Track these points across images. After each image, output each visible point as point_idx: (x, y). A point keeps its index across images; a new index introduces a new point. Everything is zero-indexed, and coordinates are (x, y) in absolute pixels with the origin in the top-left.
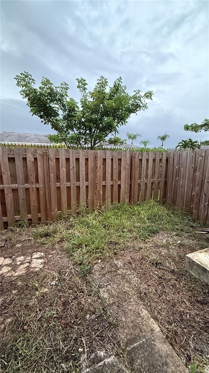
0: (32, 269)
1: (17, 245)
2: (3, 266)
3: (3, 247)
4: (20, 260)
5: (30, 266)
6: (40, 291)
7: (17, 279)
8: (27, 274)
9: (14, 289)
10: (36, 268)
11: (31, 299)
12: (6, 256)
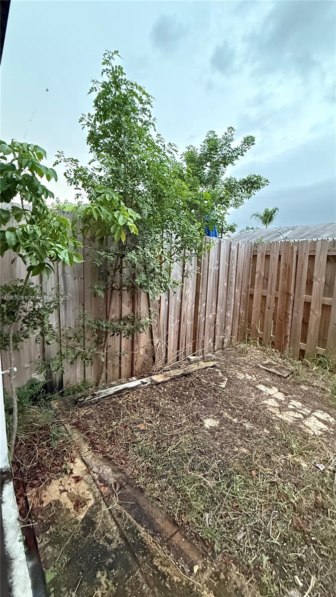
0: (303, 426)
1: (302, 387)
2: (272, 398)
3: (284, 377)
4: (295, 405)
5: (303, 421)
6: (295, 458)
7: (278, 421)
8: (291, 426)
9: (268, 429)
10: (310, 429)
11: (278, 455)
12: (282, 389)
